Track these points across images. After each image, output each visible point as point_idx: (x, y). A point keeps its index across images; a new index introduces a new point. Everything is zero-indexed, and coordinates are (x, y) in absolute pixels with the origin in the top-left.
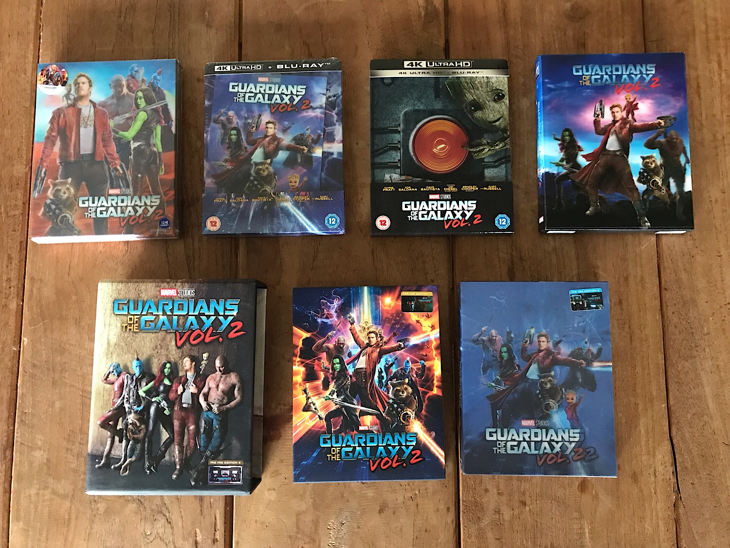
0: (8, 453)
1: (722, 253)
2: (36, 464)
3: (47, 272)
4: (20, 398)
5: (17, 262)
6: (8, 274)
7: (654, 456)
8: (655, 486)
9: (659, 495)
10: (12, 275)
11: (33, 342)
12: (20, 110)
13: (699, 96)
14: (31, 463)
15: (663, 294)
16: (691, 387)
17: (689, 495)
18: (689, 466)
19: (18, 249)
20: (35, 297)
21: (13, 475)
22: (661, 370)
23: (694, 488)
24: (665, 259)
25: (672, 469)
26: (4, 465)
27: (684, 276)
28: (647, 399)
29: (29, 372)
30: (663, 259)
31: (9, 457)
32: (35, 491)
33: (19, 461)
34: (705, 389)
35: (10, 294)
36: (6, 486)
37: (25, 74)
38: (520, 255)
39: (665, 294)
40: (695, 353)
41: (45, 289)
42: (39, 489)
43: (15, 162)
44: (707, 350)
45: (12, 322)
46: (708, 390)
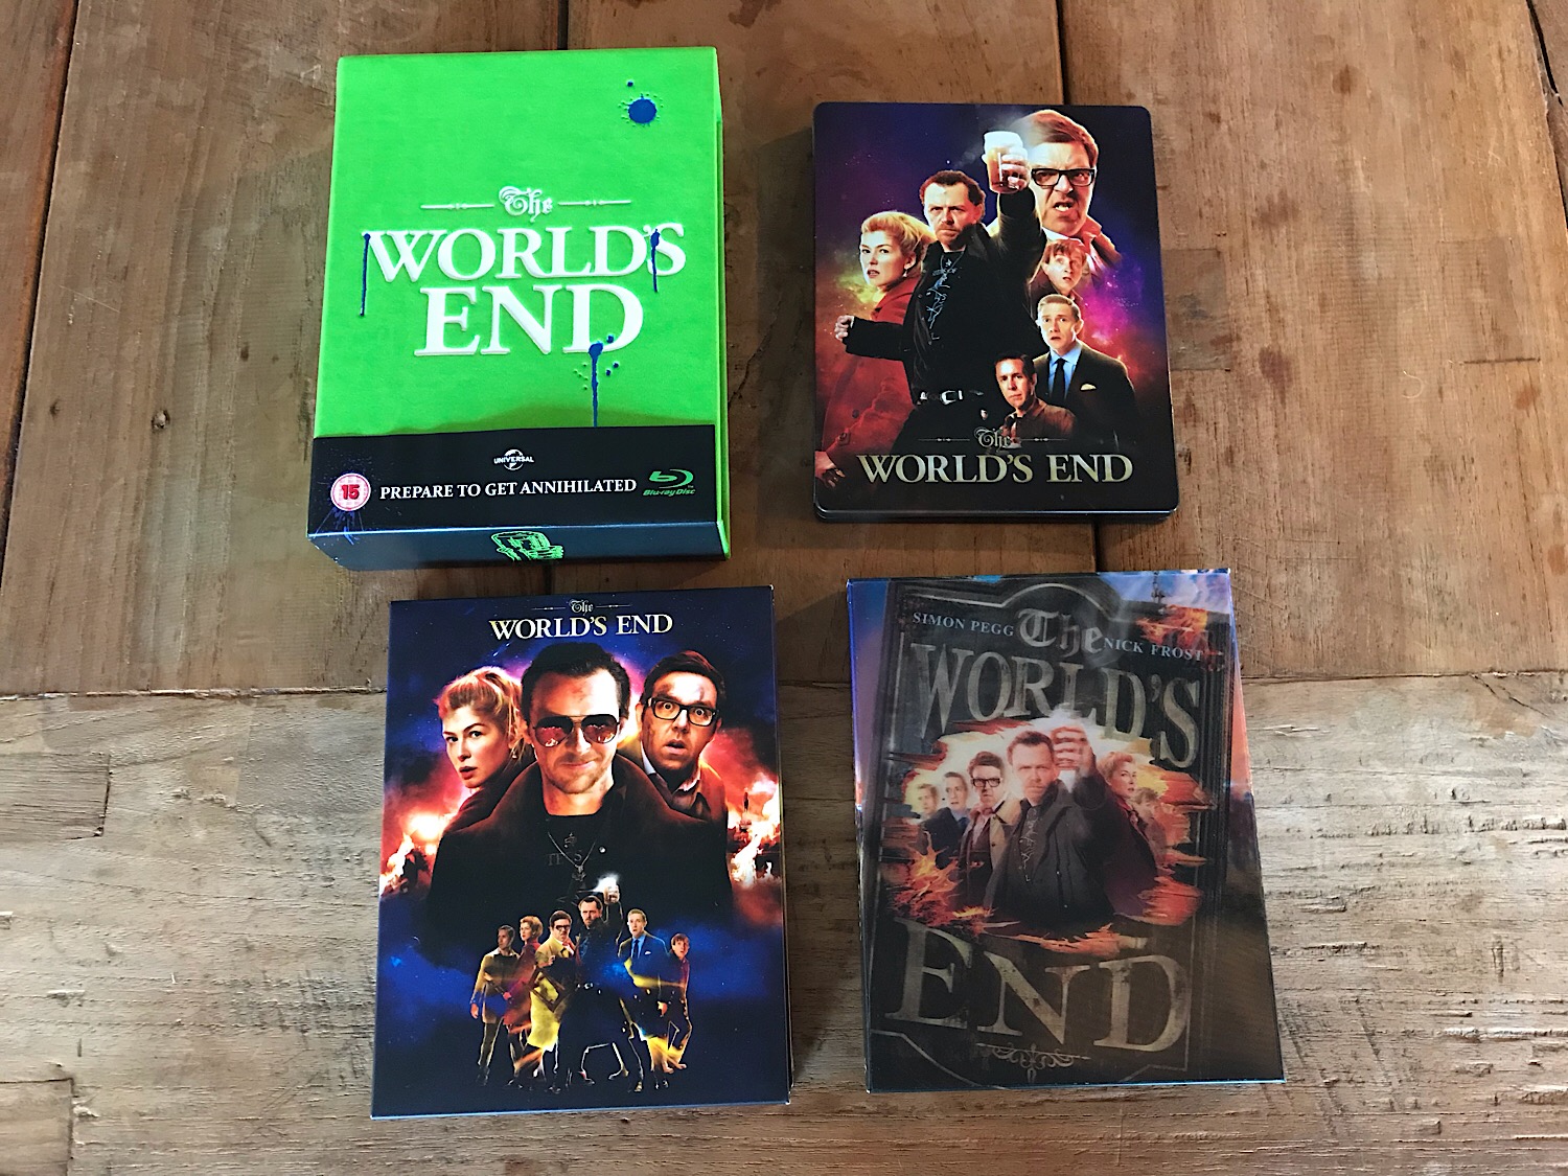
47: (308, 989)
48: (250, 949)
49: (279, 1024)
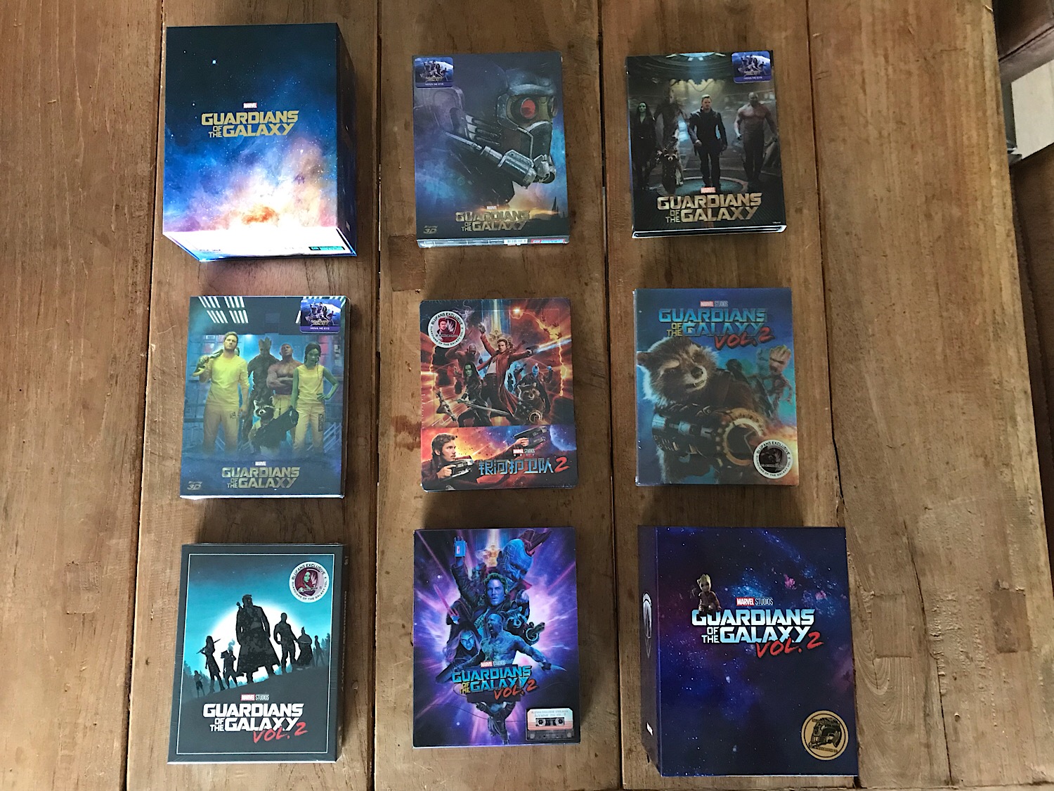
0: (137, 462)
1: (888, 252)
2: (168, 473)
3: (176, 275)
4: (148, 406)
5: (143, 265)
6: (134, 277)
7: (817, 459)
8: (817, 491)
9: (822, 499)
10: (138, 278)
11: (162, 349)
12: (143, 105)
13: (864, 91)
14: (162, 474)
15: (827, 296)
16: (856, 390)
17: (853, 500)
18: (853, 470)
19: (145, 251)
20: (162, 301)
21: (142, 486)
22: (825, 374)
23: (857, 492)
24: (829, 259)
25: (836, 473)
26: (133, 476)
27: (849, 277)
28: (810, 402)
29: (159, 379)
30: (827, 260)
31: (138, 468)
32: (168, 502)
33: (150, 471)
34: (870, 391)
35: (136, 299)
36: (135, 496)
37: (147, 66)
38: (678, 257)
39: (830, 297)
40: (860, 355)
41: (174, 293)
42: (172, 499)
43: (139, 160)
44: (872, 352)
45: (139, 327)
46: (872, 393)
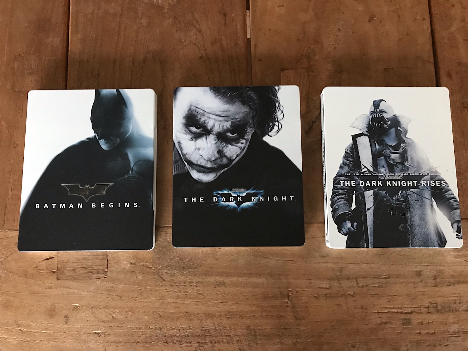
47: (182, 330)
48: (160, 316)
49: (172, 342)
